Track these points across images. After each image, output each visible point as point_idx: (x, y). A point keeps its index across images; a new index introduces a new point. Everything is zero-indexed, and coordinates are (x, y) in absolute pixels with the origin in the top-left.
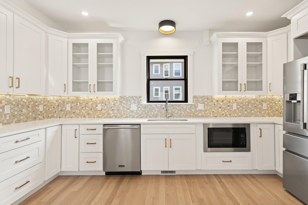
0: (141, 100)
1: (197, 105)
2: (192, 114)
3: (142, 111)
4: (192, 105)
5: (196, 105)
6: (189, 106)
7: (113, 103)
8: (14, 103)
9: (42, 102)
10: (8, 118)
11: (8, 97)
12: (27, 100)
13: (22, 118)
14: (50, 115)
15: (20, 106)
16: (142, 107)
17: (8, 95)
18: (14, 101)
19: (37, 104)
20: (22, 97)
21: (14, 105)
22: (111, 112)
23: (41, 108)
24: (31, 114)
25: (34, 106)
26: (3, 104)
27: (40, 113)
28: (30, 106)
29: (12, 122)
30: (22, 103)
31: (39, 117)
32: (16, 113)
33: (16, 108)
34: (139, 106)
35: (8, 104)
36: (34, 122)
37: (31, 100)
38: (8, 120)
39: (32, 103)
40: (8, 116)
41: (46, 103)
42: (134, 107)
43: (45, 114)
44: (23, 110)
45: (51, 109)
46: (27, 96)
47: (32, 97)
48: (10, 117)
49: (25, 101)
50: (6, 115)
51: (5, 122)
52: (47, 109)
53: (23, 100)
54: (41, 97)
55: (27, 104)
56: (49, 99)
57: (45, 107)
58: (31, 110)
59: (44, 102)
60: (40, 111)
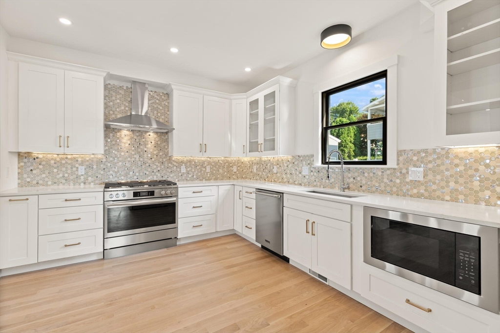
0: (313, 161)
1: (407, 169)
2: (395, 189)
3: (315, 176)
4: (394, 169)
5: (404, 171)
6: (388, 172)
7: (286, 165)
8: (213, 164)
9: (236, 163)
10: (209, 176)
11: (209, 159)
12: (223, 161)
13: (219, 176)
14: (244, 176)
15: (217, 166)
16: (315, 172)
17: (208, 157)
18: (213, 162)
19: (231, 165)
20: (219, 159)
21: (213, 166)
22: (285, 177)
23: (235, 169)
24: (226, 173)
25: (229, 167)
26: (205, 165)
27: (234, 173)
28: (226, 167)
29: (211, 179)
30: (219, 164)
31: (234, 177)
32: (214, 172)
33: (214, 168)
34: (312, 169)
35: (209, 165)
36: (229, 180)
37: (226, 161)
38: (208, 177)
39: (227, 164)
40: (209, 174)
41: (240, 164)
42: (305, 171)
43: (239, 175)
44: (220, 170)
45: (245, 171)
46: (223, 158)
47: (226, 159)
48: (210, 175)
49: (222, 162)
50: (207, 173)
51: (207, 178)
52: (241, 170)
53: (220, 161)
54: (235, 159)
55: (223, 165)
56: (242, 161)
57: (239, 168)
58: (226, 170)
59: (238, 163)
60: (234, 171)
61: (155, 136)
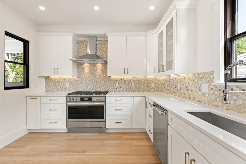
0: (213, 78)
3: (216, 95)
9: (154, 81)
10: (133, 89)
12: (143, 80)
13: (140, 89)
14: (160, 90)
15: (139, 83)
17: (133, 77)
18: (136, 80)
19: (150, 82)
20: (141, 78)
21: (136, 82)
22: (186, 92)
23: (153, 85)
24: (146, 88)
25: (148, 83)
26: (131, 82)
27: (152, 88)
28: (145, 83)
29: (135, 91)
31: (152, 90)
32: (137, 87)
33: (137, 84)
34: (212, 87)
35: (133, 82)
36: (148, 93)
37: (146, 80)
41: (157, 81)
42: (205, 88)
43: (156, 89)
44: (141, 85)
45: (161, 86)
46: (144, 77)
50: (133, 87)
51: (132, 91)
52: (158, 85)
53: (141, 80)
54: (153, 78)
56: (159, 79)
57: (156, 84)
58: (146, 85)
59: (155, 81)
61: (101, 65)
